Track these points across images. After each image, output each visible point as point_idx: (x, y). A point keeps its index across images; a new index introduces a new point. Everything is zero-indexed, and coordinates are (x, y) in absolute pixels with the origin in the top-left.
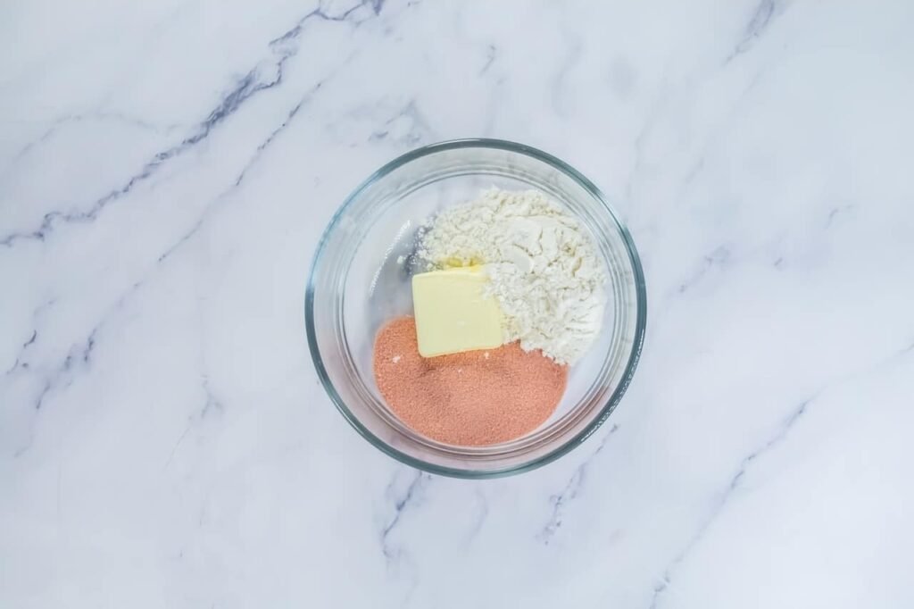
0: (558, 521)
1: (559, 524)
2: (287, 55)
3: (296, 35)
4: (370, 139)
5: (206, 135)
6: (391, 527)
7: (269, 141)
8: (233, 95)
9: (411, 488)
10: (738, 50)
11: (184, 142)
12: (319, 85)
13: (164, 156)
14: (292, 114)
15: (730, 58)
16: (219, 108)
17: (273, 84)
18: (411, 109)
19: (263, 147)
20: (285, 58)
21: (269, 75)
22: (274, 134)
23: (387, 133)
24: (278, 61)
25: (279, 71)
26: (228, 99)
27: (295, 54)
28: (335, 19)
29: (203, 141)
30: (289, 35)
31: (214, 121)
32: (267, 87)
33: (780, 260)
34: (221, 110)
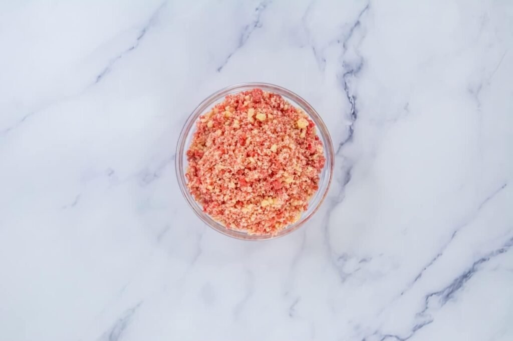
0: (258, 11)
1: (257, 9)
2: (421, 314)
3: (416, 326)
4: (371, 258)
5: (475, 264)
6: (364, 11)
7: (435, 259)
8: (457, 288)
9: (350, 35)
10: (133, 310)
11: (489, 259)
12: (402, 294)
13: (501, 251)
14: (420, 276)
15: (138, 305)
16: (466, 281)
17: (432, 295)
18: (344, 278)
19: (438, 255)
20: (423, 312)
21: (434, 301)
22: (431, 263)
23: (360, 262)
24: (427, 310)
25: (427, 303)
26: (460, 286)
27: (417, 314)
28: (391, 336)
29: (477, 260)
30: (420, 327)
31: (469, 272)
32: (435, 294)
33: (110, 175)
34: (464, 280)
